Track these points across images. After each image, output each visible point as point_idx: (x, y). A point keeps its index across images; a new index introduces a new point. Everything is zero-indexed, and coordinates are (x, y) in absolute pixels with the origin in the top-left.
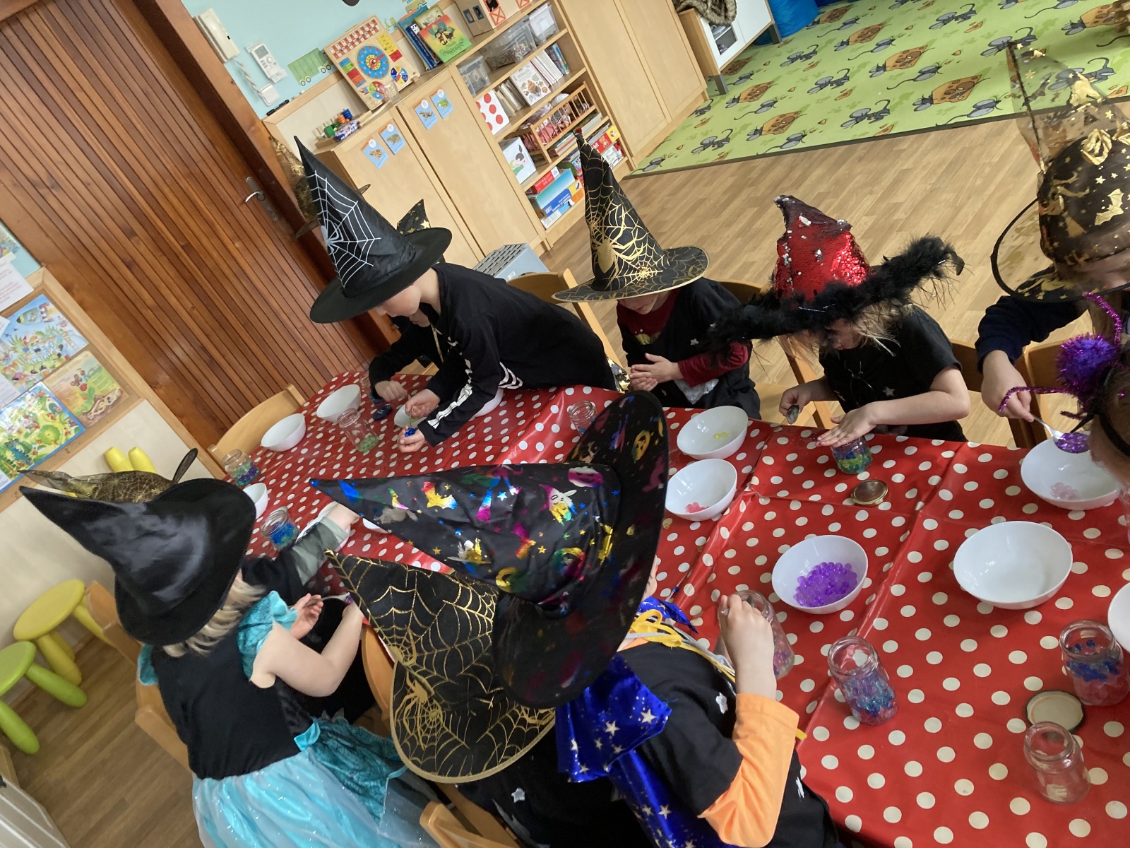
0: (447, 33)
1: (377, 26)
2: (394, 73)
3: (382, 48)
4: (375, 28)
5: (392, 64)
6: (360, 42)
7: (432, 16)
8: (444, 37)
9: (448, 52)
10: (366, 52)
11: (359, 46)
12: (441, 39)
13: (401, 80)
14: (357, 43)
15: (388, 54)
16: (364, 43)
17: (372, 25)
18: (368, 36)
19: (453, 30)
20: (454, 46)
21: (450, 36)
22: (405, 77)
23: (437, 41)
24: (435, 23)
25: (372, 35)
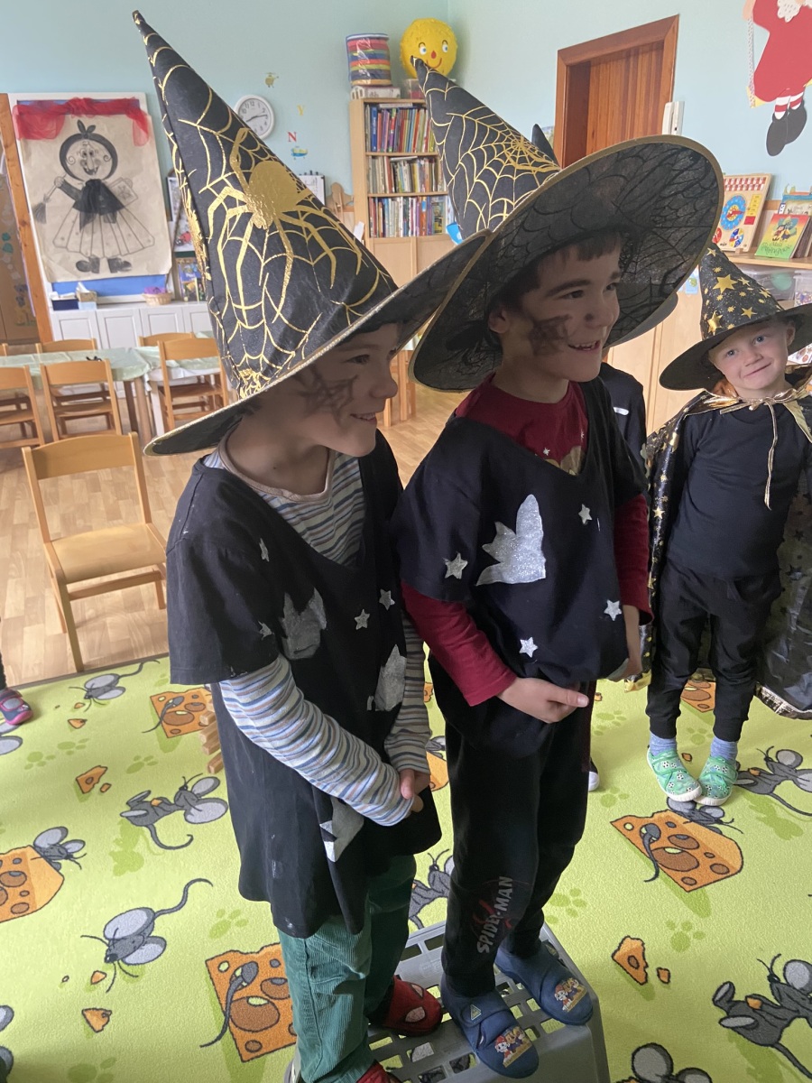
0: (788, 232)
1: (762, 186)
2: (735, 233)
3: (747, 207)
4: (760, 186)
5: (741, 226)
6: (741, 190)
7: (801, 208)
8: (782, 233)
9: (767, 249)
10: (736, 201)
11: (738, 192)
12: (777, 234)
13: (734, 243)
14: (739, 189)
15: (747, 214)
16: (743, 193)
17: (761, 182)
18: (750, 188)
19: (795, 233)
20: (776, 248)
21: (786, 236)
22: (739, 243)
23: (775, 232)
24: (793, 216)
25: (753, 189)
